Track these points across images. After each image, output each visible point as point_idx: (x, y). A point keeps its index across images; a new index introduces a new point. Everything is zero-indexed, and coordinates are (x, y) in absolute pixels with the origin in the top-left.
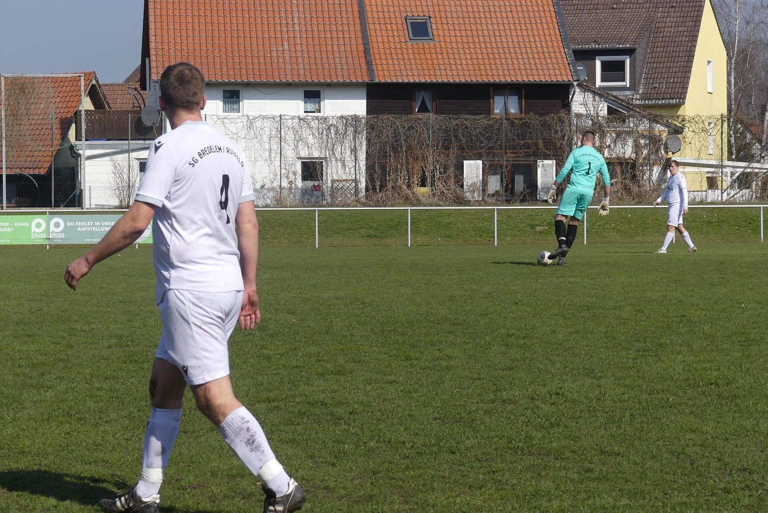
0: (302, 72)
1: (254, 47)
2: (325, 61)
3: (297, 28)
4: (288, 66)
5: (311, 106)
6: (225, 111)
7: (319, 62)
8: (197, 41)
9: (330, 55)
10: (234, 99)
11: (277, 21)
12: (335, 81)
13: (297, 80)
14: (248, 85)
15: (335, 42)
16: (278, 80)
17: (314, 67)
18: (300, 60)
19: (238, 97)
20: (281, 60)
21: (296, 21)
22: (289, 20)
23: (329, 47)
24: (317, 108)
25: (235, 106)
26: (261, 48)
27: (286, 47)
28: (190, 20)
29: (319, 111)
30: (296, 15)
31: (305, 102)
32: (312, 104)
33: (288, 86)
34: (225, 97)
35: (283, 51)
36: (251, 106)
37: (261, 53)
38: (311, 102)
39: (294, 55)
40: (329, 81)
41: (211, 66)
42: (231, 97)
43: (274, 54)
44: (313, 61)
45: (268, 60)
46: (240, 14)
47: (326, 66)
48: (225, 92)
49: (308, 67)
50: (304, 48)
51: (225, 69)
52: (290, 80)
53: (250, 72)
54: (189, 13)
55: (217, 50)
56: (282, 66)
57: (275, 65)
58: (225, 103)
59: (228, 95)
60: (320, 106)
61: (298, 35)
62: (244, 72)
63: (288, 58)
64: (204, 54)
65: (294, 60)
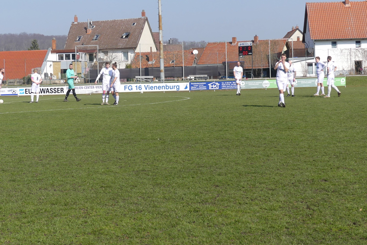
0: (355, 36)
1: (340, 29)
2: (362, 32)
3: (352, 22)
4: (351, 34)
5: (358, 46)
6: (332, 48)
7: (360, 32)
8: (323, 28)
9: (363, 30)
10: (335, 44)
11: (346, 21)
12: (365, 38)
13: (354, 38)
14: (339, 40)
15: (364, 26)
16: (348, 38)
17: (358, 34)
18: (354, 32)
19: (336, 44)
20: (348, 32)
21: (352, 21)
22: (350, 20)
23: (362, 28)
24: (359, 46)
25: (335, 46)
26: (342, 29)
27: (349, 28)
28: (320, 21)
29: (360, 47)
30: (352, 19)
31: (356, 44)
32: (358, 45)
33: (351, 39)
34: (332, 44)
35: (349, 30)
36: (340, 46)
37: (342, 30)
38: (358, 44)
39: (352, 31)
40: (363, 38)
41: (328, 35)
42: (334, 44)
43: (346, 31)
44: (358, 32)
45: (345, 32)
46: (335, 19)
47: (362, 33)
48: (332, 42)
49: (357, 34)
50: (355, 28)
51: (332, 35)
52: (352, 38)
53: (340, 36)
54: (320, 19)
55: (329, 30)
56: (349, 34)
57: (347, 34)
58: (332, 46)
59: (333, 43)
60: (360, 45)
61: (353, 25)
62: (338, 36)
63: (350, 32)
64: (325, 31)
65: (352, 32)
